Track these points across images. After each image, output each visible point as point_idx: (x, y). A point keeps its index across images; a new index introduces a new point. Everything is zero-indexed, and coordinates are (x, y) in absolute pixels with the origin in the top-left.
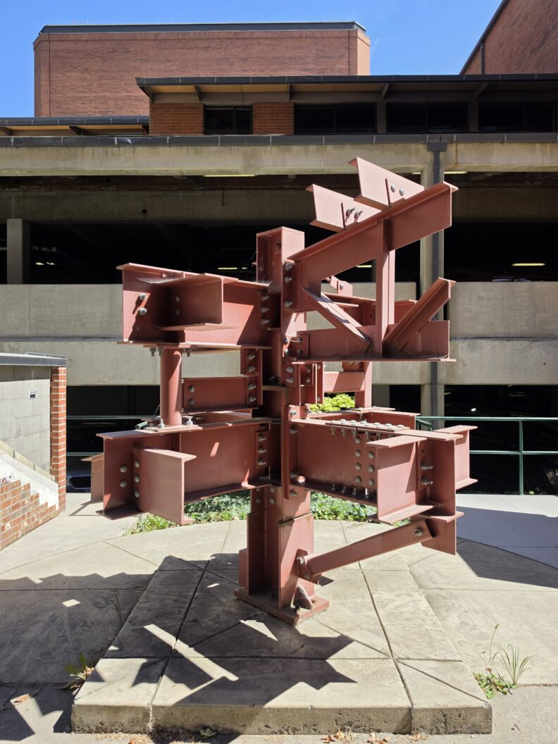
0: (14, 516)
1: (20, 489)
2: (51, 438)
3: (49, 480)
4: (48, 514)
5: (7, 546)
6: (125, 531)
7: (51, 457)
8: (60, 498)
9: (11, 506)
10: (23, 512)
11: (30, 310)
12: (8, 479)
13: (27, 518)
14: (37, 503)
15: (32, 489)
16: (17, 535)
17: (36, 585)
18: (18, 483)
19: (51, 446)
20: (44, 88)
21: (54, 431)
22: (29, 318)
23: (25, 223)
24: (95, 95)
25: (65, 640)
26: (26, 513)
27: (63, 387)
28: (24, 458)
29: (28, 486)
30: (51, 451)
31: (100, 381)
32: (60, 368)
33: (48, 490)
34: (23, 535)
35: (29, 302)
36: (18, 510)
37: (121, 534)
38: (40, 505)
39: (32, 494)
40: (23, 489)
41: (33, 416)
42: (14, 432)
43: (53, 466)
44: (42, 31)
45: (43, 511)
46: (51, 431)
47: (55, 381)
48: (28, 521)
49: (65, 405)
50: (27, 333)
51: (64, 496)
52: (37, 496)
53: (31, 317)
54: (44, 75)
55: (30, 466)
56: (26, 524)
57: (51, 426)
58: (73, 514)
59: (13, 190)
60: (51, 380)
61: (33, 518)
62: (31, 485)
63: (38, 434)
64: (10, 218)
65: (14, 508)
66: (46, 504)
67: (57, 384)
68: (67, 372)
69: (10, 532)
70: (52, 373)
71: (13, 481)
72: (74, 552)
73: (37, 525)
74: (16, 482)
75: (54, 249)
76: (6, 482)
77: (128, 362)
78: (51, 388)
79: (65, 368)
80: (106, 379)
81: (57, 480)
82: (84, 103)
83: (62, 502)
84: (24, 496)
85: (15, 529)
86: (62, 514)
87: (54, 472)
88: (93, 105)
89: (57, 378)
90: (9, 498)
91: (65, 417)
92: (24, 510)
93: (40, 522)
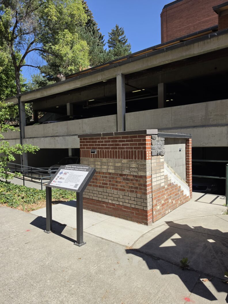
0: (176, 198)
1: (177, 188)
2: (186, 168)
3: (186, 185)
4: (186, 199)
5: (174, 210)
6: (223, 212)
7: (186, 176)
8: (190, 193)
9: (175, 194)
10: (179, 197)
11: (172, 117)
12: (174, 183)
13: (180, 200)
14: (183, 194)
15: (181, 188)
16: (177, 206)
17: (192, 229)
18: (177, 185)
19: (186, 171)
20: (165, 31)
21: (187, 165)
22: (171, 120)
23: (164, 84)
24: (185, 27)
25: (215, 258)
26: (179, 198)
27: (190, 147)
28: (178, 176)
29: (180, 187)
30: (186, 173)
31: (201, 145)
32: (190, 139)
33: (186, 190)
34: (179, 206)
35: (171, 114)
36: (177, 196)
37: (222, 213)
38: (184, 195)
39: (181, 190)
40: (178, 188)
41: (180, 158)
42: (174, 165)
43: (187, 180)
44: (164, 8)
45: (185, 197)
46: (186, 165)
47: (188, 144)
48: (180, 201)
49: (191, 155)
50: (170, 126)
51: (192, 193)
52: (183, 191)
53: (172, 120)
54: (165, 26)
55: (180, 179)
56: (179, 202)
57: (186, 163)
58: (196, 201)
59: (160, 72)
60: (186, 144)
61: (182, 200)
62: (181, 186)
63: (182, 166)
64: (159, 83)
65: (176, 195)
66: (186, 195)
67: (189, 146)
68: (192, 141)
69: (175, 204)
70: (186, 141)
71: (175, 184)
72: (203, 217)
73: (183, 203)
74: (176, 185)
75: (174, 93)
76: (173, 184)
77: (214, 136)
78: (186, 147)
79: (191, 139)
80: (204, 144)
81: (189, 185)
82: (180, 32)
83: (191, 195)
84: (179, 191)
85: (176, 204)
86: (191, 200)
87: (187, 182)
88: (184, 31)
89: (189, 143)
90: (174, 191)
91: (191, 160)
92: (179, 196)
93: (184, 202)
